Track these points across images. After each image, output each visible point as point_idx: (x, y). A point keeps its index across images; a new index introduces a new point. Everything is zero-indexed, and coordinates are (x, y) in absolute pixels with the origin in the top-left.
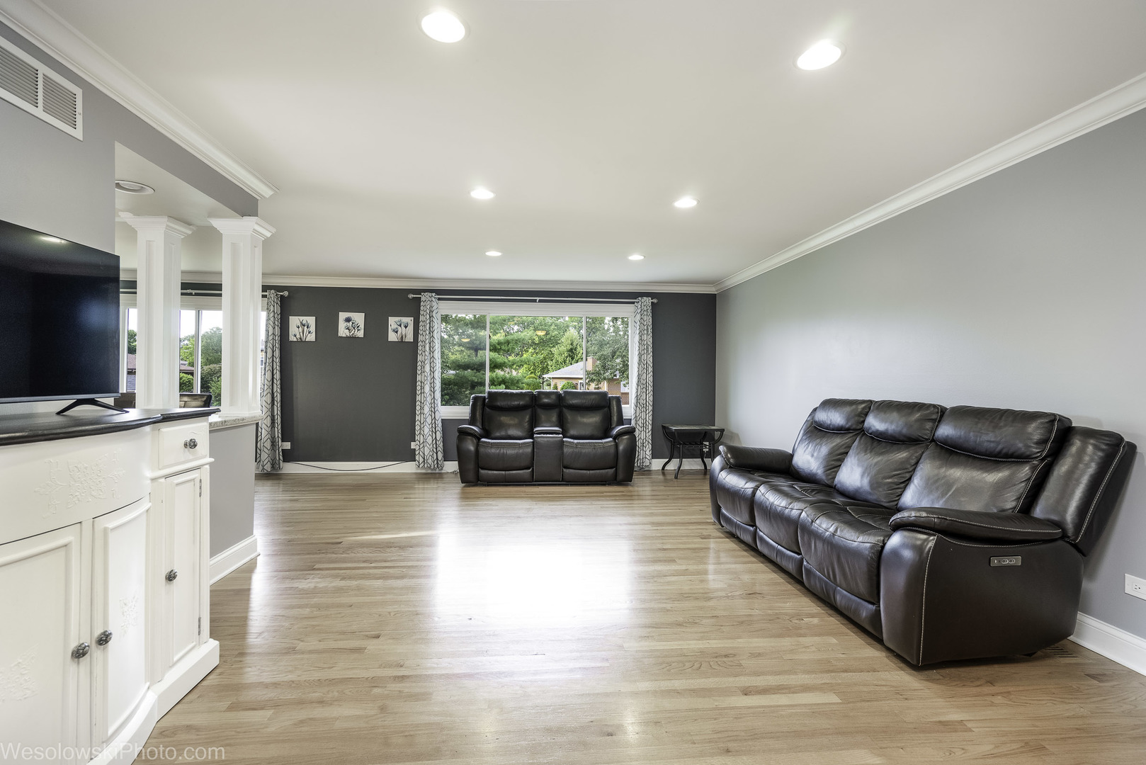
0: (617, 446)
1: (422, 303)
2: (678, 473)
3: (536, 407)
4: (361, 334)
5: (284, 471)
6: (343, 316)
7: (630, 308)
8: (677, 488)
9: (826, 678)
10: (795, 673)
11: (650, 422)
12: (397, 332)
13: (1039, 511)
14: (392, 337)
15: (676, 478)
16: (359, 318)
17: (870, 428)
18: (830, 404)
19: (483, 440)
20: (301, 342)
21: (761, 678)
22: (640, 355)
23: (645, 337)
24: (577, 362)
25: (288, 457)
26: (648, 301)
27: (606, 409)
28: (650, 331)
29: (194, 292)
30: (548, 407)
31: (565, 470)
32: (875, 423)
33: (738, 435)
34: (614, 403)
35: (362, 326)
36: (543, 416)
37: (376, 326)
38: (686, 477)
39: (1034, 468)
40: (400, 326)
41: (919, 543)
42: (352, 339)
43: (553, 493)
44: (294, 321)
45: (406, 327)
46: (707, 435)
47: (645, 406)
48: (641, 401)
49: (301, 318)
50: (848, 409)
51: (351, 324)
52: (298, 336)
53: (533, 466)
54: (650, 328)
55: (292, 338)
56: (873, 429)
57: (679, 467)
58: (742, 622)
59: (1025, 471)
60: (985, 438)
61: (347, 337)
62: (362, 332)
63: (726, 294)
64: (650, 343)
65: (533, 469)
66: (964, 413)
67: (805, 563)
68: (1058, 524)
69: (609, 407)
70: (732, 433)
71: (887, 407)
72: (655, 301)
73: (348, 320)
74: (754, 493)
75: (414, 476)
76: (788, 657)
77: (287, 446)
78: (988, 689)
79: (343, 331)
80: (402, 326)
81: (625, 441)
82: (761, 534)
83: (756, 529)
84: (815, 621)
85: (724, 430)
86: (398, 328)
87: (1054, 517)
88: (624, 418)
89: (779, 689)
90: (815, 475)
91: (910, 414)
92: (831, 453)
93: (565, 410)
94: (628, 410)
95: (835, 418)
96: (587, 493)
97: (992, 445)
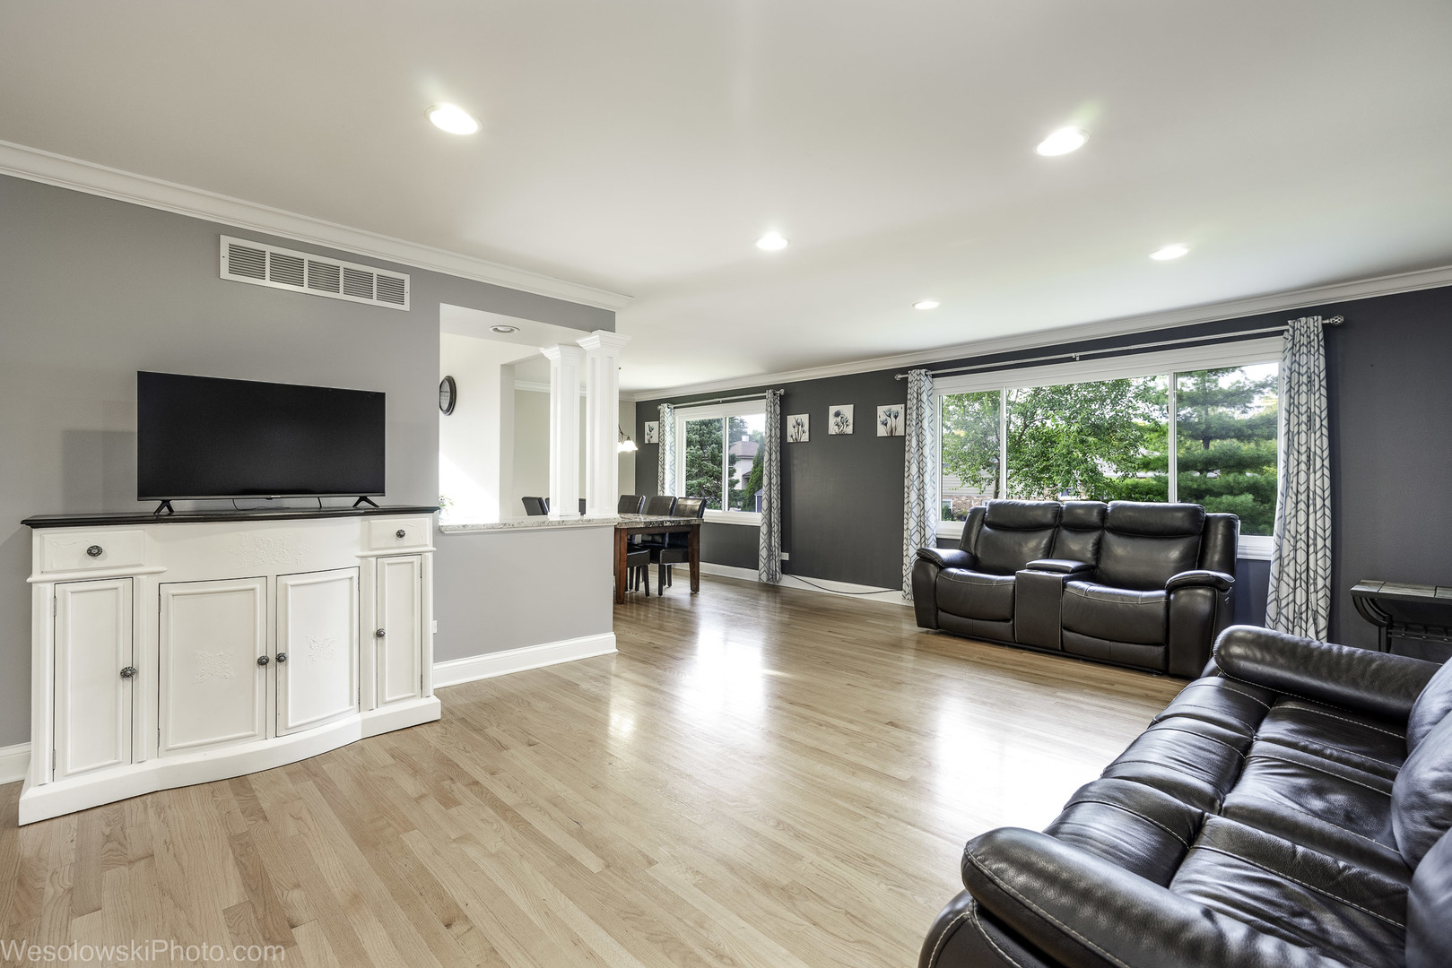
0: (1167, 605)
1: (909, 385)
3: (1064, 526)
4: (849, 430)
5: (781, 584)
6: (833, 409)
12: (886, 425)
14: (882, 431)
16: (848, 411)
19: (949, 570)
20: (797, 443)
25: (786, 568)
26: (1313, 324)
29: (721, 400)
30: (1080, 528)
31: (1066, 633)
35: (851, 421)
36: (1065, 543)
37: (865, 419)
40: (890, 417)
42: (842, 435)
44: (791, 420)
45: (896, 417)
49: (797, 416)
51: (841, 418)
52: (794, 437)
53: (1013, 617)
55: (790, 440)
61: (837, 435)
62: (851, 427)
65: (1014, 623)
69: (1204, 534)
72: (1336, 321)
73: (837, 414)
75: (900, 610)
77: (786, 556)
79: (833, 429)
80: (892, 416)
81: (1184, 600)
86: (888, 419)
88: (1239, 556)
93: (1108, 536)
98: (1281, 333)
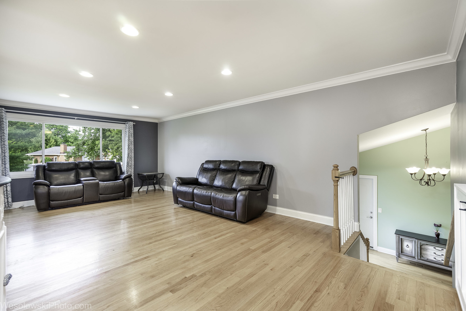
0: (124, 183)
2: (147, 192)
3: (78, 169)
7: (123, 125)
8: (147, 197)
9: (229, 231)
10: (223, 232)
11: (133, 173)
13: (261, 183)
15: (147, 193)
17: (222, 168)
18: (208, 162)
19: (51, 187)
21: (216, 235)
22: (129, 146)
23: (130, 138)
24: (50, 147)
26: (132, 123)
27: (115, 168)
28: (133, 135)
30: (85, 169)
31: (100, 196)
32: (222, 167)
33: (169, 175)
34: (118, 165)
36: (82, 173)
38: (150, 193)
39: (260, 174)
41: (244, 194)
43: (97, 206)
46: (155, 176)
47: (131, 166)
48: (129, 164)
50: (214, 163)
53: (83, 196)
54: (133, 134)
56: (223, 168)
57: (148, 189)
58: (203, 226)
59: (258, 175)
60: (251, 168)
63: (163, 123)
64: (133, 141)
65: (83, 198)
66: (244, 162)
67: (213, 207)
68: (264, 185)
69: (116, 167)
70: (166, 174)
71: (225, 162)
72: (134, 124)
74: (193, 191)
76: (219, 229)
78: (257, 223)
81: (127, 181)
82: (196, 203)
83: (194, 202)
84: (219, 221)
85: (164, 173)
87: (264, 184)
88: (123, 171)
89: (222, 235)
90: (207, 183)
91: (232, 163)
92: (211, 176)
93: (94, 170)
94: (124, 168)
95: (210, 166)
96: (114, 204)
97: (252, 170)
98: (125, 124)
